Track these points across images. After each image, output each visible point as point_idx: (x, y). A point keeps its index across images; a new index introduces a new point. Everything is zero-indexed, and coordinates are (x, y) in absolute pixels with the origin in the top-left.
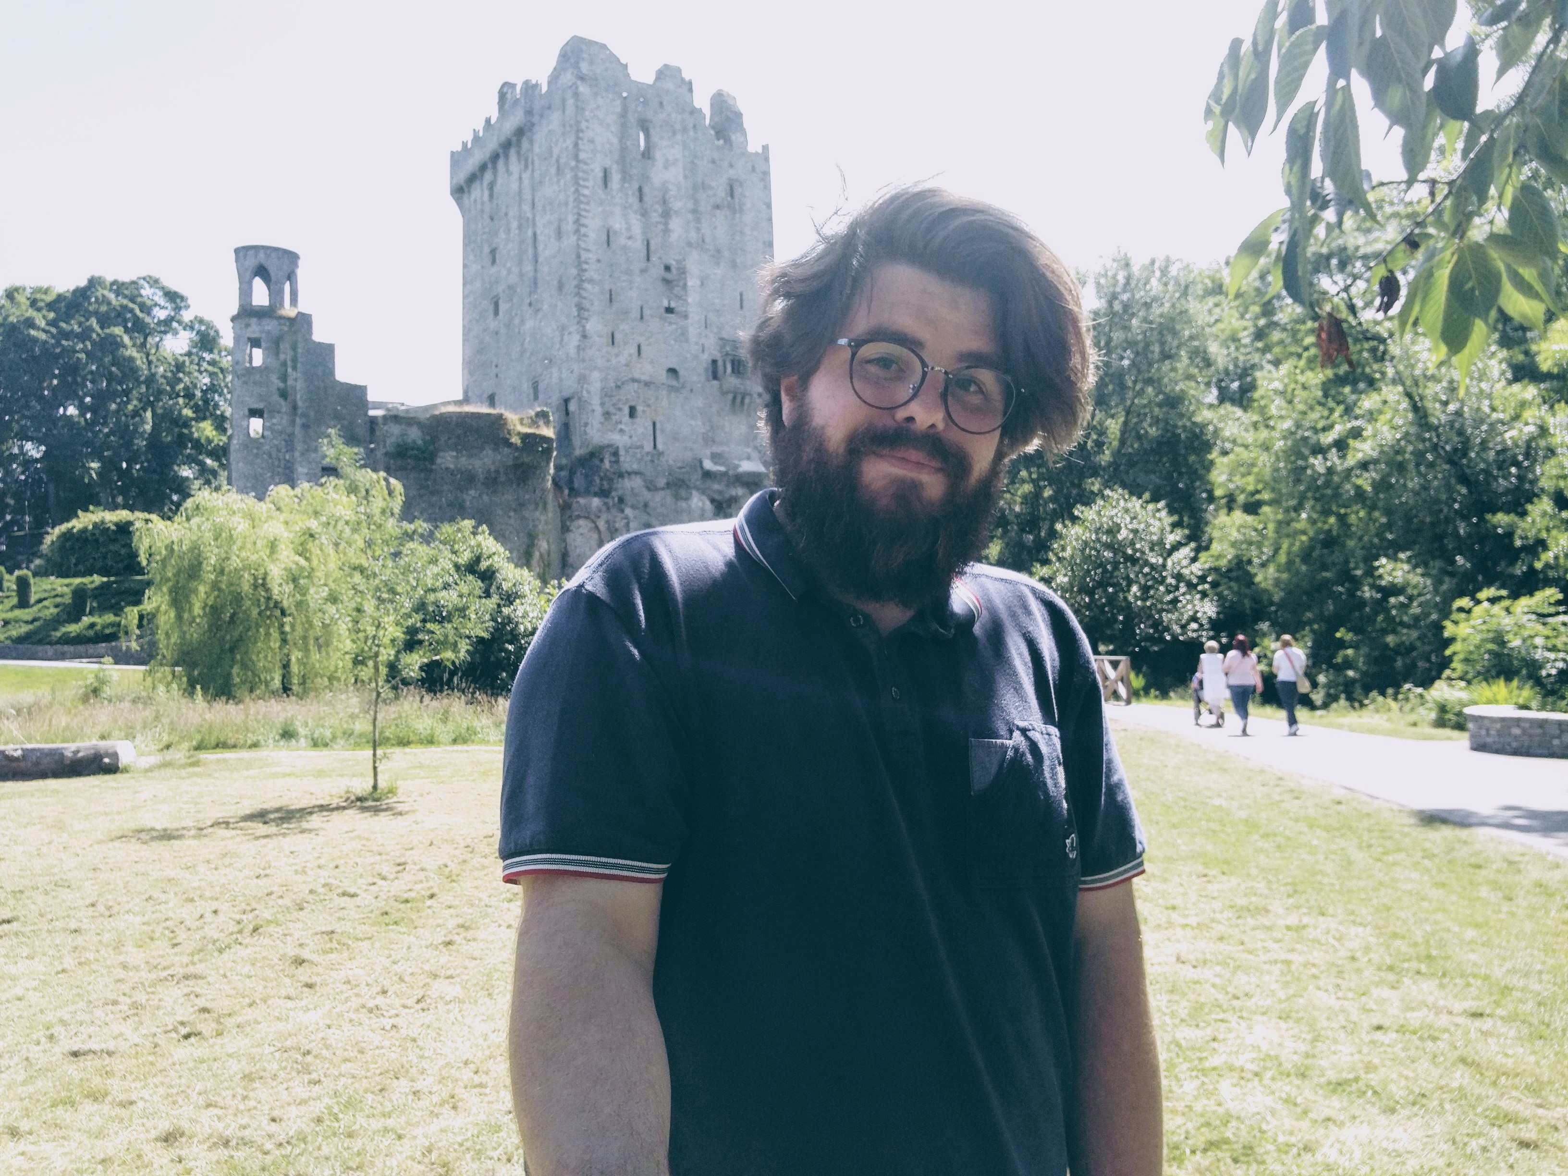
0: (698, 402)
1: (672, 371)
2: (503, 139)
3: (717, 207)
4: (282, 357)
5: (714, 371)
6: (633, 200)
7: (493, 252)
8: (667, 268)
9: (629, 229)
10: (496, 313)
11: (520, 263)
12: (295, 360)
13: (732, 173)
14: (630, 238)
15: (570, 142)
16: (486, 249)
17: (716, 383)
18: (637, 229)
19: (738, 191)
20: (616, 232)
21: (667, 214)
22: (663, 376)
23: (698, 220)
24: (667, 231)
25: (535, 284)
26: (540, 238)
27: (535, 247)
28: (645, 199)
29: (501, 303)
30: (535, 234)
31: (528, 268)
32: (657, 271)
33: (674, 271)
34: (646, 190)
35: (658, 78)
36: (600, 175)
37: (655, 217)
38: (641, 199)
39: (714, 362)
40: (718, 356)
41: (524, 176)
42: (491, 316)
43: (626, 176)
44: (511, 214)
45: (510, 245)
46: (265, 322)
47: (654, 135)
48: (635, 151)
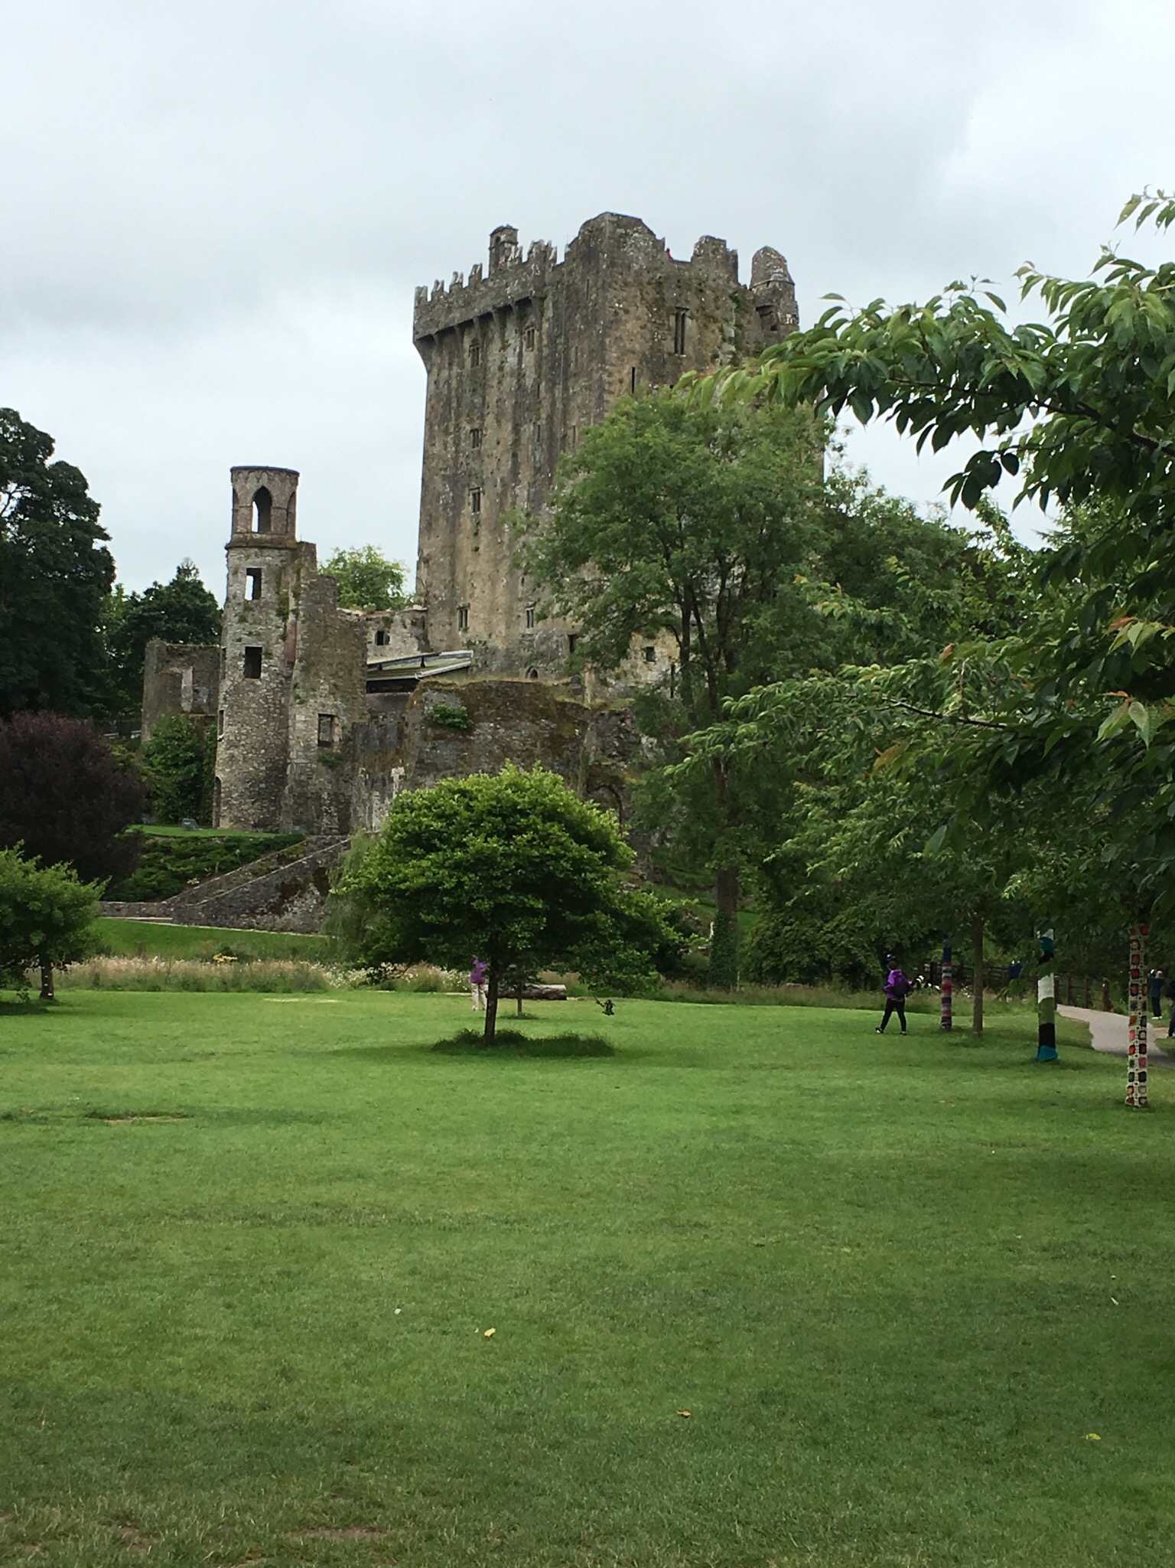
2: (499, 301)
4: (283, 591)
10: (476, 508)
11: (515, 458)
12: (296, 596)
15: (595, 339)
16: (465, 426)
27: (538, 448)
29: (482, 498)
31: (526, 467)
35: (696, 255)
36: (627, 378)
41: (526, 353)
42: (468, 509)
43: (656, 379)
44: (504, 394)
45: (501, 433)
46: (266, 552)
47: (690, 325)
48: (667, 345)
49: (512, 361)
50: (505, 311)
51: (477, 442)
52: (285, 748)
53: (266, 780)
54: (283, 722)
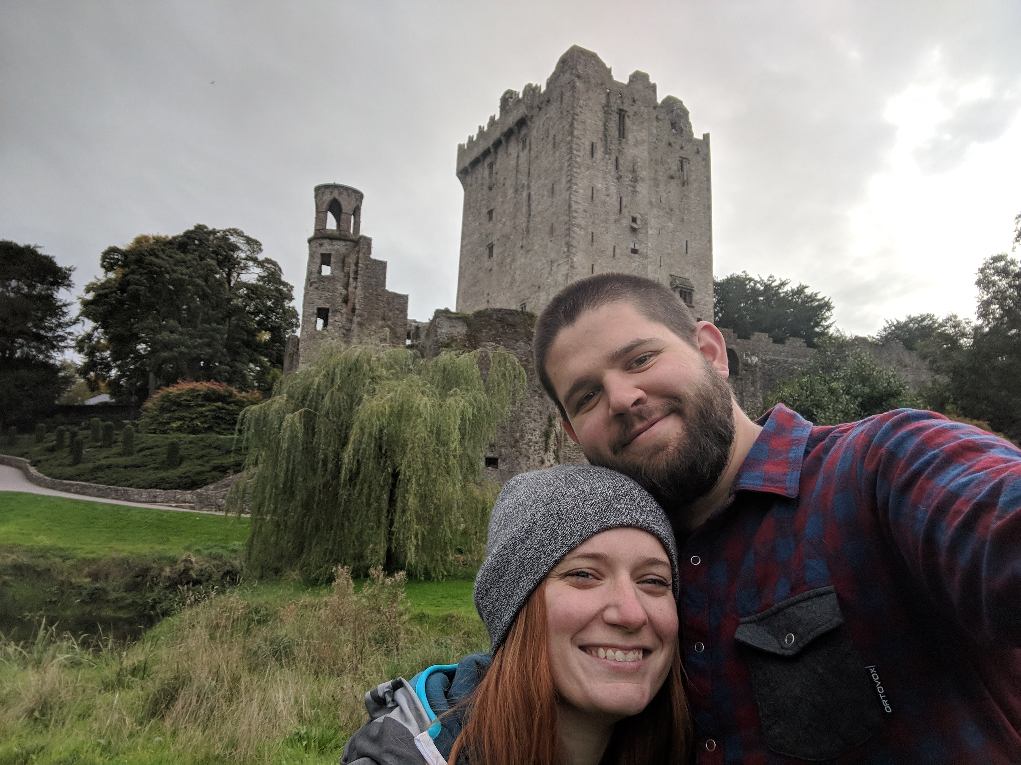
2: (505, 129)
3: (672, 178)
4: (346, 269)
6: (611, 167)
7: (490, 212)
8: (634, 220)
9: (607, 189)
10: (491, 255)
11: (515, 217)
12: (356, 272)
13: (683, 153)
14: (608, 195)
15: (566, 124)
16: (485, 211)
18: (613, 189)
19: (686, 166)
20: (598, 190)
21: (635, 180)
23: (657, 185)
24: (635, 192)
25: (528, 232)
26: (533, 197)
27: (529, 206)
28: (621, 168)
29: (495, 248)
30: (529, 195)
31: (522, 220)
32: (626, 222)
33: (639, 222)
34: (621, 161)
35: (631, 81)
36: (588, 148)
37: (626, 181)
38: (617, 168)
41: (521, 154)
42: (486, 258)
43: (607, 151)
44: (508, 183)
45: (506, 206)
46: (335, 242)
47: (628, 122)
48: (614, 132)
49: (513, 163)
50: (509, 133)
51: (491, 218)
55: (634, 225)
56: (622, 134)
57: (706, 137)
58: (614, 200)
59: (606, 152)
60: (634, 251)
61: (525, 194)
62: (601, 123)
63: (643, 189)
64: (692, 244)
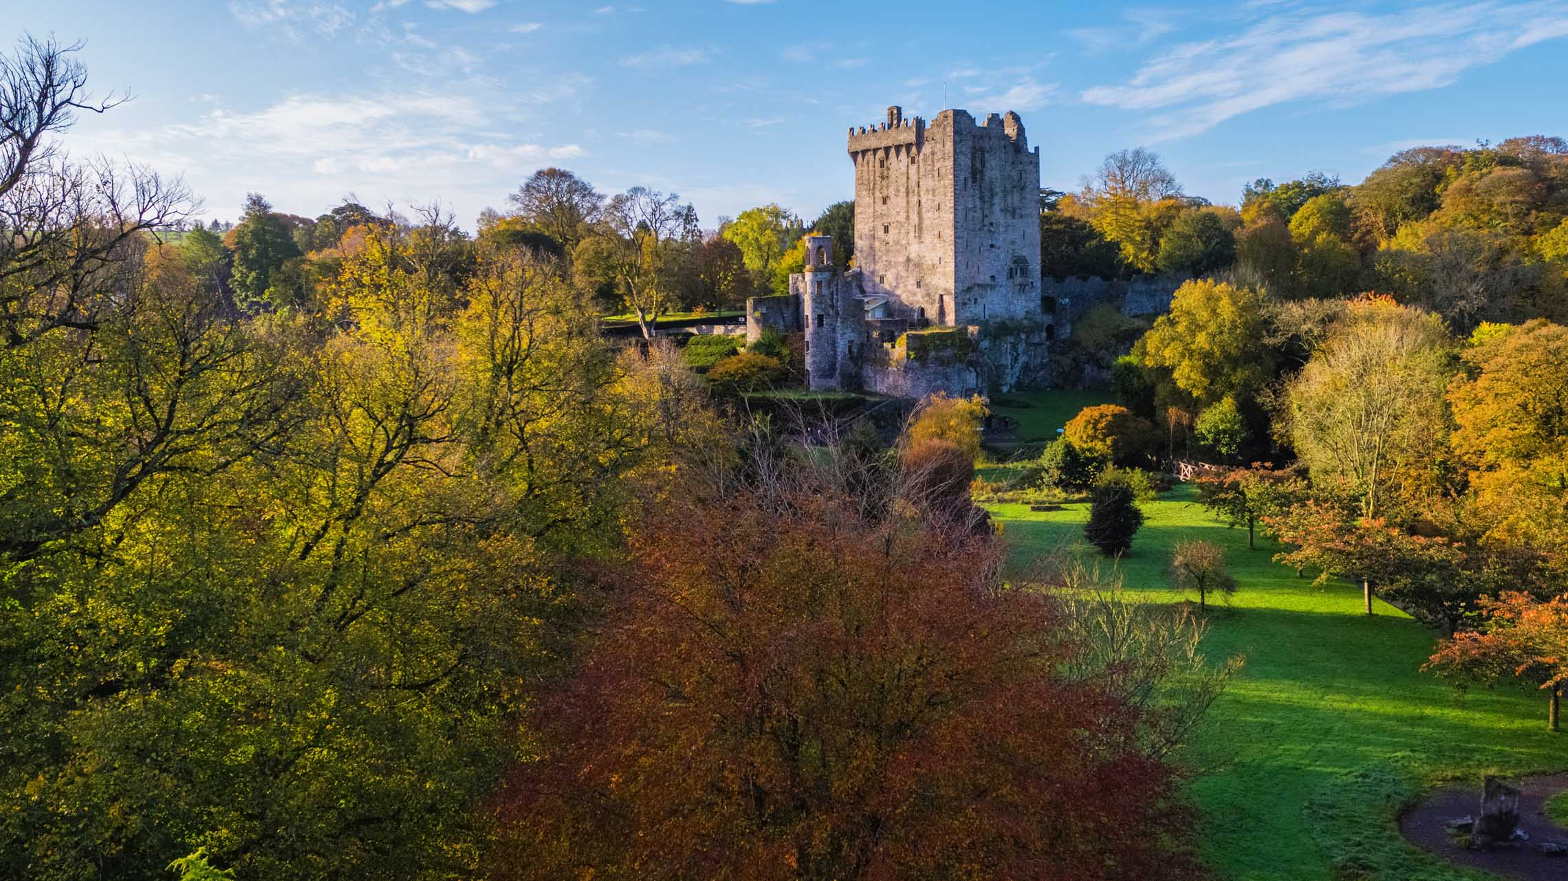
0: (1003, 290)
1: (993, 277)
3: (1015, 187)
5: (1011, 275)
6: (977, 192)
7: (885, 198)
8: (991, 224)
11: (907, 212)
13: (1021, 166)
14: (975, 212)
15: (948, 164)
16: (879, 194)
17: (1011, 281)
18: (979, 207)
19: (1024, 175)
20: (970, 210)
21: (992, 196)
22: (988, 281)
23: (1005, 196)
24: (992, 205)
25: (921, 229)
26: (922, 202)
29: (890, 227)
31: (914, 217)
32: (986, 226)
33: (995, 226)
34: (983, 185)
35: (989, 122)
36: (963, 182)
37: (986, 198)
38: (981, 191)
39: (1011, 269)
40: (1013, 266)
41: (911, 167)
42: (883, 232)
43: (974, 179)
44: (900, 182)
47: (987, 155)
48: (978, 165)
49: (904, 169)
50: (898, 148)
51: (885, 202)
52: (835, 354)
53: (829, 370)
54: (834, 345)
55: (992, 229)
56: (983, 165)
57: (1037, 149)
58: (978, 215)
59: (973, 182)
60: (992, 246)
61: (916, 198)
62: (969, 162)
63: (997, 200)
64: (1028, 231)
